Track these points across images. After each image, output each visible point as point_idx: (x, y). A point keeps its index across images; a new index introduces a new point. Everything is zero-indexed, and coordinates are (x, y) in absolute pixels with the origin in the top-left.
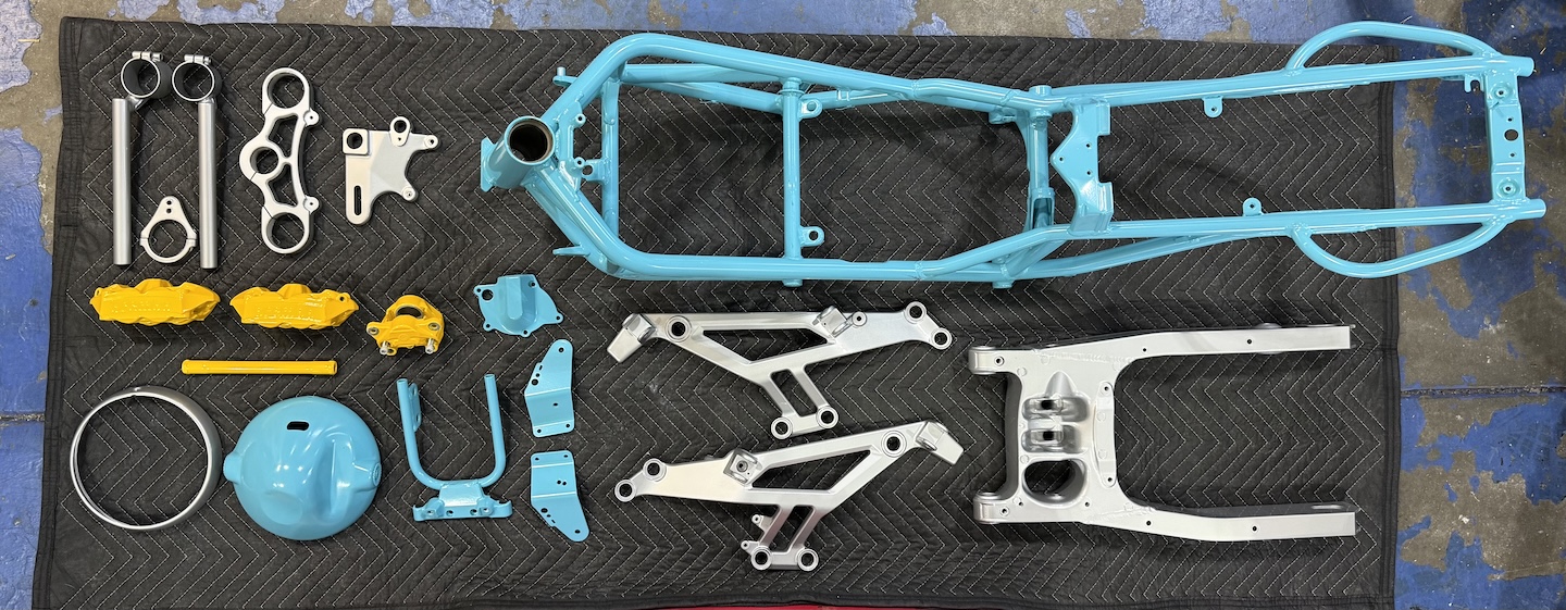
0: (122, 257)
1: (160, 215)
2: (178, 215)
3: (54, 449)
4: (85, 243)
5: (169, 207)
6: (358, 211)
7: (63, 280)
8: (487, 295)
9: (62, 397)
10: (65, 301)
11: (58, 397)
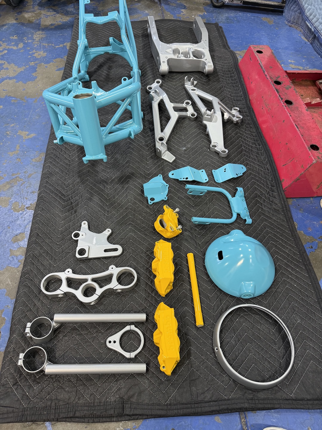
0: (142, 367)
1: (116, 347)
2: (117, 337)
3: (261, 402)
4: (133, 395)
5: (112, 342)
6: (116, 250)
7: (157, 407)
8: (152, 199)
9: (229, 400)
10: (170, 404)
11: (229, 402)
